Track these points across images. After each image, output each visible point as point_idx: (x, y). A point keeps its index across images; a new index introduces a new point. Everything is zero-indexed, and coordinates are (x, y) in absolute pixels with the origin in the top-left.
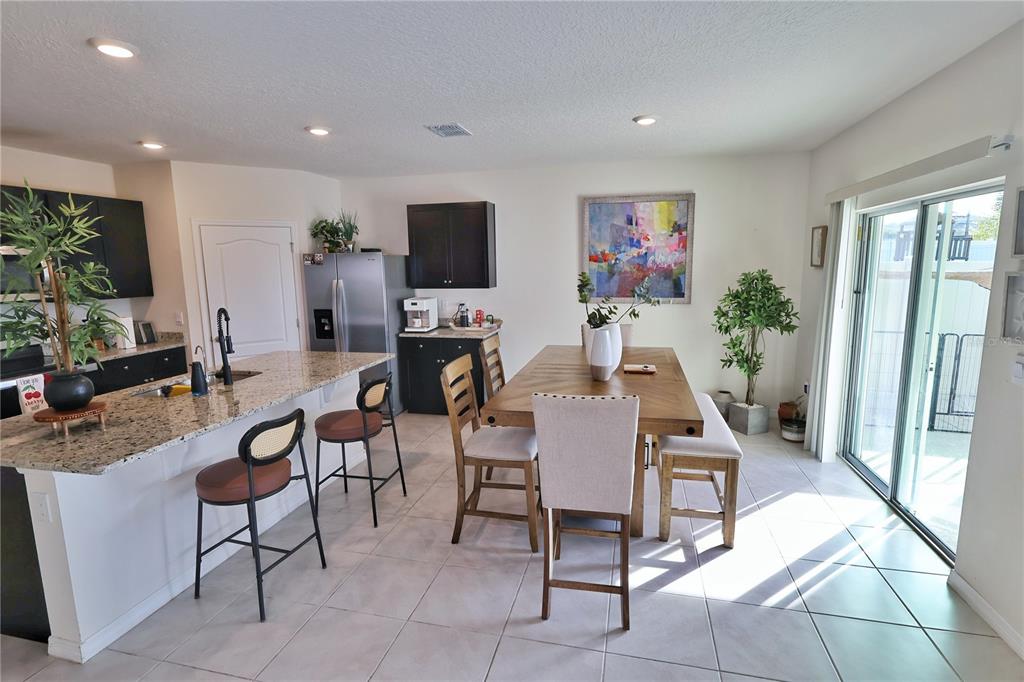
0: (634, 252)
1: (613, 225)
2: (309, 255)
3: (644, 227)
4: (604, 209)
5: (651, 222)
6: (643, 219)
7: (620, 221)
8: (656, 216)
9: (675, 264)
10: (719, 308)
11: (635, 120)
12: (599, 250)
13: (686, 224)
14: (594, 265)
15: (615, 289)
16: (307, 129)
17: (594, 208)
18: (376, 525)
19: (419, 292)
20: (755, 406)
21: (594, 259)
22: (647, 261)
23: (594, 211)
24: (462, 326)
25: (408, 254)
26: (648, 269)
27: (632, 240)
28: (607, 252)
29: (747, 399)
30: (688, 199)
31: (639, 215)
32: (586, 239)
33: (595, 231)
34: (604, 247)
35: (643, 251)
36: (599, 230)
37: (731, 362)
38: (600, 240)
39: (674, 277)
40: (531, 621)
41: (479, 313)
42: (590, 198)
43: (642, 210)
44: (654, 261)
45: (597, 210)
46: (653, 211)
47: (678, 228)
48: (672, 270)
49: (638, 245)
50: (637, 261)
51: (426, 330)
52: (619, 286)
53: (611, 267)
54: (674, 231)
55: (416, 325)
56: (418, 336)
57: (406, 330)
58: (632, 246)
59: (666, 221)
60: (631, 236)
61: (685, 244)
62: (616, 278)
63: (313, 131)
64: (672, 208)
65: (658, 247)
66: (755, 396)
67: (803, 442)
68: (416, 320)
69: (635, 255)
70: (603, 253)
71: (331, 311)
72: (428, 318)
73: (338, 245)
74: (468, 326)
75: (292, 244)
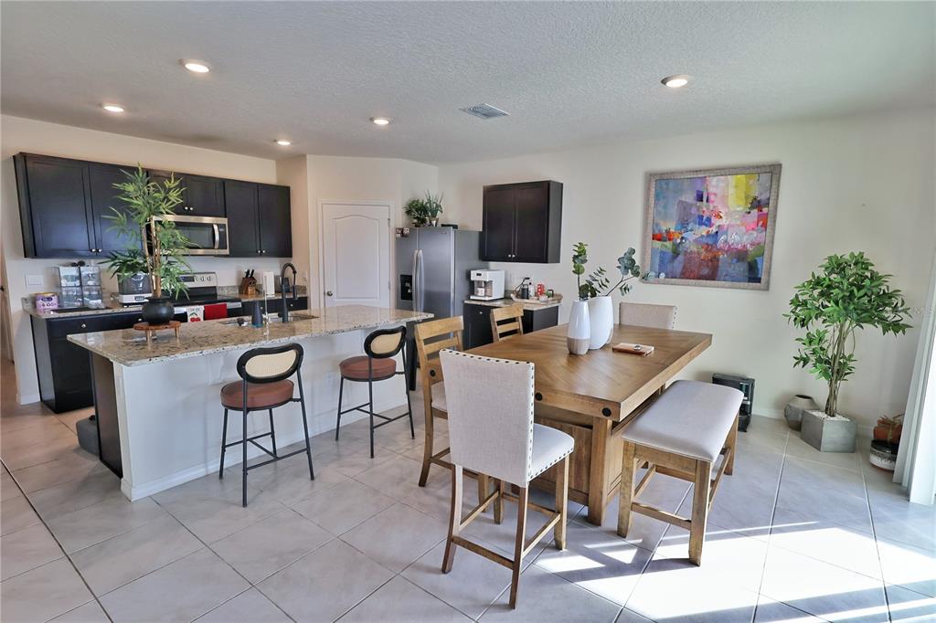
0: (703, 230)
1: (681, 201)
2: (400, 229)
3: (716, 203)
4: (671, 185)
5: (724, 198)
6: (715, 194)
7: (689, 198)
8: (731, 191)
9: (752, 244)
10: (797, 296)
11: (664, 82)
12: (664, 228)
13: (769, 199)
14: (658, 244)
15: (679, 271)
16: (372, 119)
17: (661, 184)
18: (372, 456)
19: (492, 264)
20: (838, 418)
21: (657, 237)
22: (716, 242)
23: (661, 188)
24: (523, 298)
25: (481, 230)
26: (719, 250)
27: (701, 217)
28: (672, 230)
29: (827, 409)
30: (773, 171)
31: (711, 190)
32: (651, 217)
33: (660, 209)
34: (670, 225)
35: (714, 229)
36: (665, 207)
37: (806, 361)
38: (665, 217)
39: (749, 260)
40: (430, 570)
41: (541, 287)
42: (655, 174)
43: (715, 185)
44: (726, 241)
45: (665, 186)
46: (728, 185)
47: (757, 204)
48: (747, 252)
49: (709, 223)
50: (705, 240)
51: (487, 299)
52: (684, 267)
53: (676, 246)
54: (752, 208)
55: (479, 294)
56: (479, 303)
57: (471, 297)
58: (701, 224)
59: (743, 196)
60: (701, 213)
61: (765, 222)
62: (681, 258)
63: (375, 121)
64: (751, 182)
65: (733, 226)
66: (838, 405)
67: (892, 472)
68: (479, 289)
69: (704, 234)
70: (668, 232)
71: (411, 276)
72: (491, 289)
73: (423, 221)
74: (528, 298)
75: (389, 219)
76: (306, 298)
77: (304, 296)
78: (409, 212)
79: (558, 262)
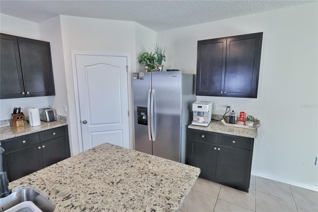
2: (135, 73)
24: (231, 123)
25: (195, 73)
41: (243, 114)
51: (207, 125)
56: (201, 129)
57: (192, 124)
68: (200, 118)
71: (147, 108)
73: (153, 67)
74: (234, 123)
75: (127, 67)
76: (67, 126)
77: (64, 124)
78: (140, 62)
79: (257, 98)
